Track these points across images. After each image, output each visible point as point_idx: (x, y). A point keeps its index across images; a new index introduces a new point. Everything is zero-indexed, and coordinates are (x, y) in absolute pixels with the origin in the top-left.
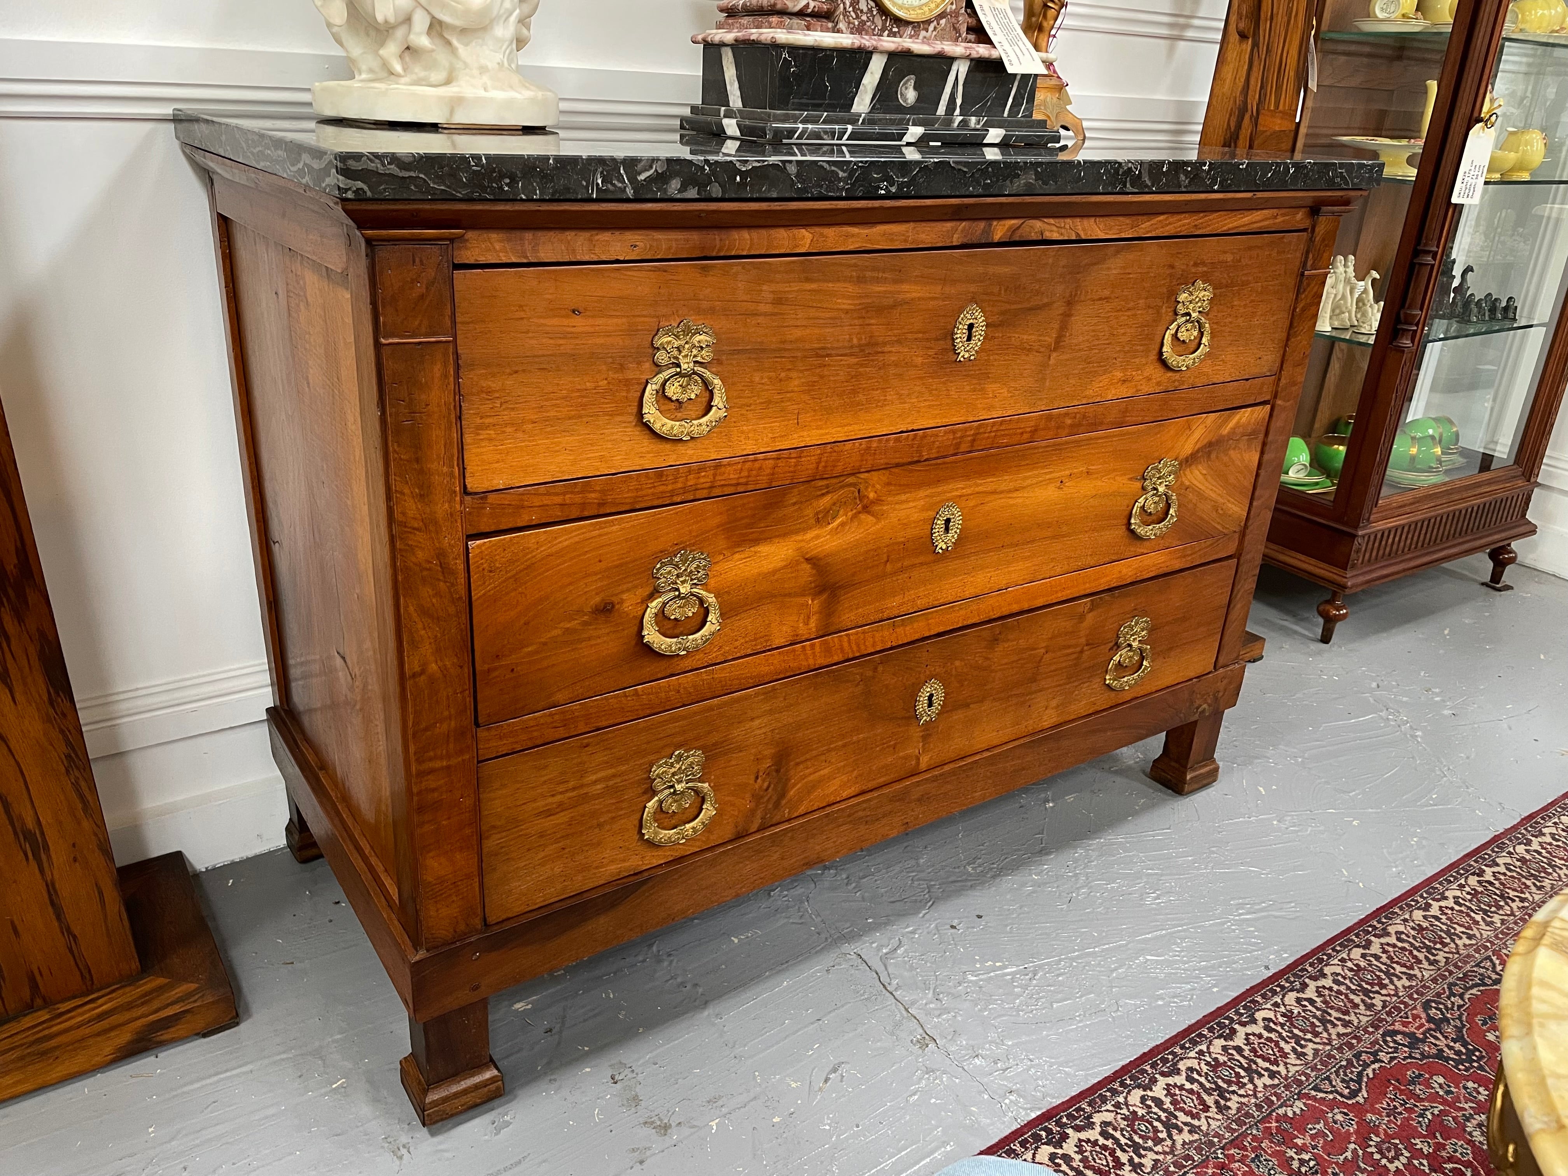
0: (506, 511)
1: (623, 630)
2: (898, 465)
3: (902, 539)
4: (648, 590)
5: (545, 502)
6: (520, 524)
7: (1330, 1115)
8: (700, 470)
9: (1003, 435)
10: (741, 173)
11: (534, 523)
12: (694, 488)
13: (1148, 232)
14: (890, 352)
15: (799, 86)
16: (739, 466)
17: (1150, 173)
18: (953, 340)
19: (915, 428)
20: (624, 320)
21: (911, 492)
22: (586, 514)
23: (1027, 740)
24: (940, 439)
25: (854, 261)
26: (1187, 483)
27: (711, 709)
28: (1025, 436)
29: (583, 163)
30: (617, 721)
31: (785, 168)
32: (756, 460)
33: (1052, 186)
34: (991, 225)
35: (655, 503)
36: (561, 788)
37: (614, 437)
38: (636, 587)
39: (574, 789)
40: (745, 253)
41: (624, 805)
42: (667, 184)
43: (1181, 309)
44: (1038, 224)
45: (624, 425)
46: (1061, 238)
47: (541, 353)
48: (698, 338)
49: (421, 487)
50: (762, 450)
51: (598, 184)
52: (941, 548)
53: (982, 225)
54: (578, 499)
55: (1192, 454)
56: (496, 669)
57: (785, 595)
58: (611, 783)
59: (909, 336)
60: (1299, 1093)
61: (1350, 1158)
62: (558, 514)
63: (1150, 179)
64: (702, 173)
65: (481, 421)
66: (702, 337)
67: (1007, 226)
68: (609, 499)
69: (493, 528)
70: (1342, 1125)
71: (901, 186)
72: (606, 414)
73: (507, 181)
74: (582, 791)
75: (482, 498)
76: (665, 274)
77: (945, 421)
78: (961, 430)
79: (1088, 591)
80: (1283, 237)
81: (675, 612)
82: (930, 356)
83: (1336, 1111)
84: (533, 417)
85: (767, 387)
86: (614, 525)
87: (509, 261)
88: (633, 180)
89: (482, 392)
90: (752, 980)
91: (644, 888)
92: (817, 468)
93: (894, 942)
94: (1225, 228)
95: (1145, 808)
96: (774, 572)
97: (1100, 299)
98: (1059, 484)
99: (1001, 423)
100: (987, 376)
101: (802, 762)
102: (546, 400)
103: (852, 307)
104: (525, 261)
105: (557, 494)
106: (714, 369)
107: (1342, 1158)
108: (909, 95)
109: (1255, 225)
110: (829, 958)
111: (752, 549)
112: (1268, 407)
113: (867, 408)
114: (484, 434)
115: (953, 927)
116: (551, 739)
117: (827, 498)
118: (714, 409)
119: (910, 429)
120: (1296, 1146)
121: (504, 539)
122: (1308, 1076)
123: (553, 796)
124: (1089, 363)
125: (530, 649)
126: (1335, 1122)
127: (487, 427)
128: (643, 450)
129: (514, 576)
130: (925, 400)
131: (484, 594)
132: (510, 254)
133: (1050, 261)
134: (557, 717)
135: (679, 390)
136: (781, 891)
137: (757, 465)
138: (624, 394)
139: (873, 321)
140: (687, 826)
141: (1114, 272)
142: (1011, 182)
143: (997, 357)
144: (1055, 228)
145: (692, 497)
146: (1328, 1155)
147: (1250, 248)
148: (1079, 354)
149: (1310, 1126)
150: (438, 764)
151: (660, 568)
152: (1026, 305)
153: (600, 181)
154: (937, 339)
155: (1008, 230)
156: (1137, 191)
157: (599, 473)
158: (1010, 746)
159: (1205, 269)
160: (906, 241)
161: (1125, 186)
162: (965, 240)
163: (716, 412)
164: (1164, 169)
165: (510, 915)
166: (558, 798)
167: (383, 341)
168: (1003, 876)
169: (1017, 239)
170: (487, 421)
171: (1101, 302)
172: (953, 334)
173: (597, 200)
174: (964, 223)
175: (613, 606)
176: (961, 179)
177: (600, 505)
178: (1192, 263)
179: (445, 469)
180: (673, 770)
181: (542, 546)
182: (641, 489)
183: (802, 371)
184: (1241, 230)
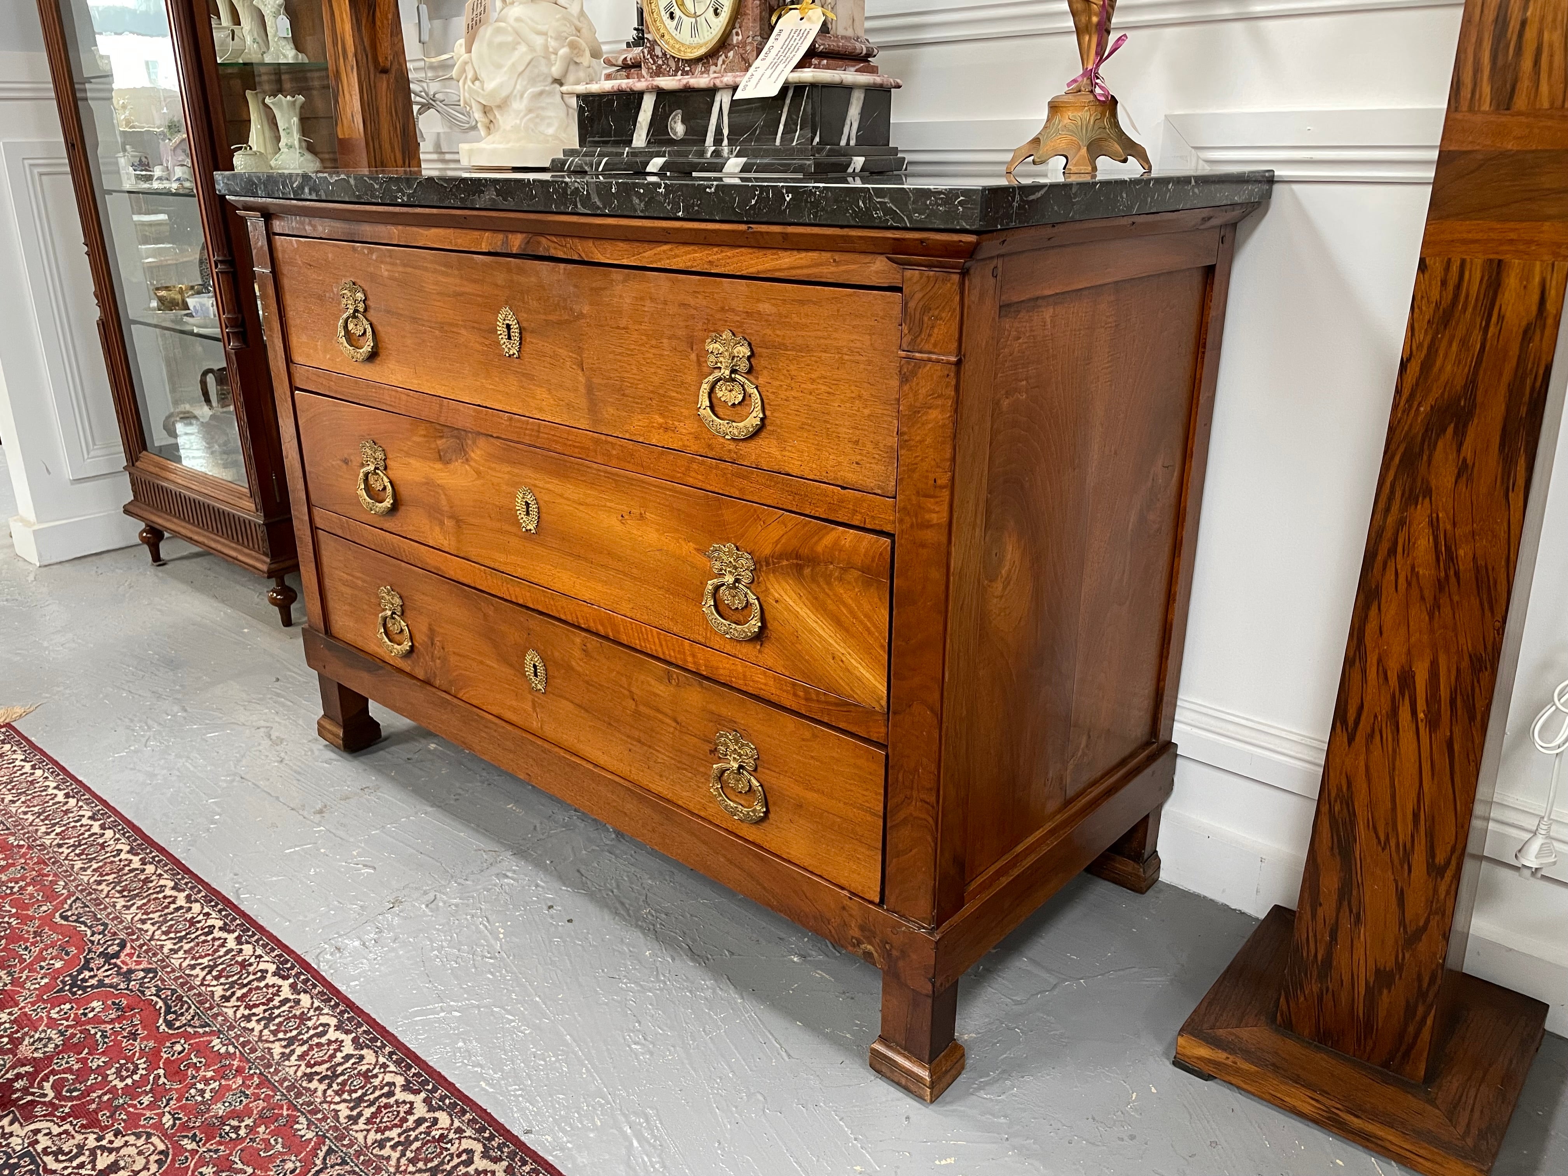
4: (360, 460)
5: (316, 379)
6: (309, 389)
7: (293, 1158)
9: (553, 439)
11: (314, 390)
12: (371, 398)
14: (460, 333)
17: (599, 194)
18: (499, 334)
19: (487, 406)
21: (497, 464)
22: (331, 394)
24: (505, 422)
27: (402, 569)
28: (574, 448)
32: (397, 391)
34: (507, 237)
35: (357, 401)
44: (543, 241)
50: (401, 386)
52: (527, 527)
54: (327, 383)
57: (431, 507)
60: (324, 1136)
61: (235, 1166)
63: (600, 199)
67: (518, 239)
68: (338, 388)
69: (301, 387)
70: (279, 1166)
75: (296, 367)
77: (508, 407)
79: (676, 662)
81: (373, 482)
83: (298, 1164)
85: (397, 338)
86: (342, 407)
96: (422, 484)
98: (621, 517)
100: (533, 376)
101: (456, 654)
105: (320, 377)
106: (367, 318)
107: (237, 1160)
108: (678, 129)
111: (407, 459)
112: (887, 541)
113: (453, 376)
115: (550, 907)
116: (338, 534)
117: (444, 441)
119: (484, 405)
120: (256, 1125)
122: (350, 1146)
123: (344, 572)
125: (322, 468)
126: (283, 1161)
128: (348, 363)
134: (338, 521)
135: (354, 327)
137: (398, 395)
141: (624, 299)
144: (559, 247)
145: (371, 405)
146: (242, 1150)
148: (610, 381)
149: (280, 1140)
151: (362, 447)
154: (489, 331)
155: (522, 243)
156: (589, 212)
159: (738, 318)
161: (576, 206)
162: (490, 248)
164: (613, 190)
169: (528, 252)
172: (498, 329)
175: (348, 462)
180: (387, 598)
181: (317, 406)
182: (350, 389)
184: (777, 275)
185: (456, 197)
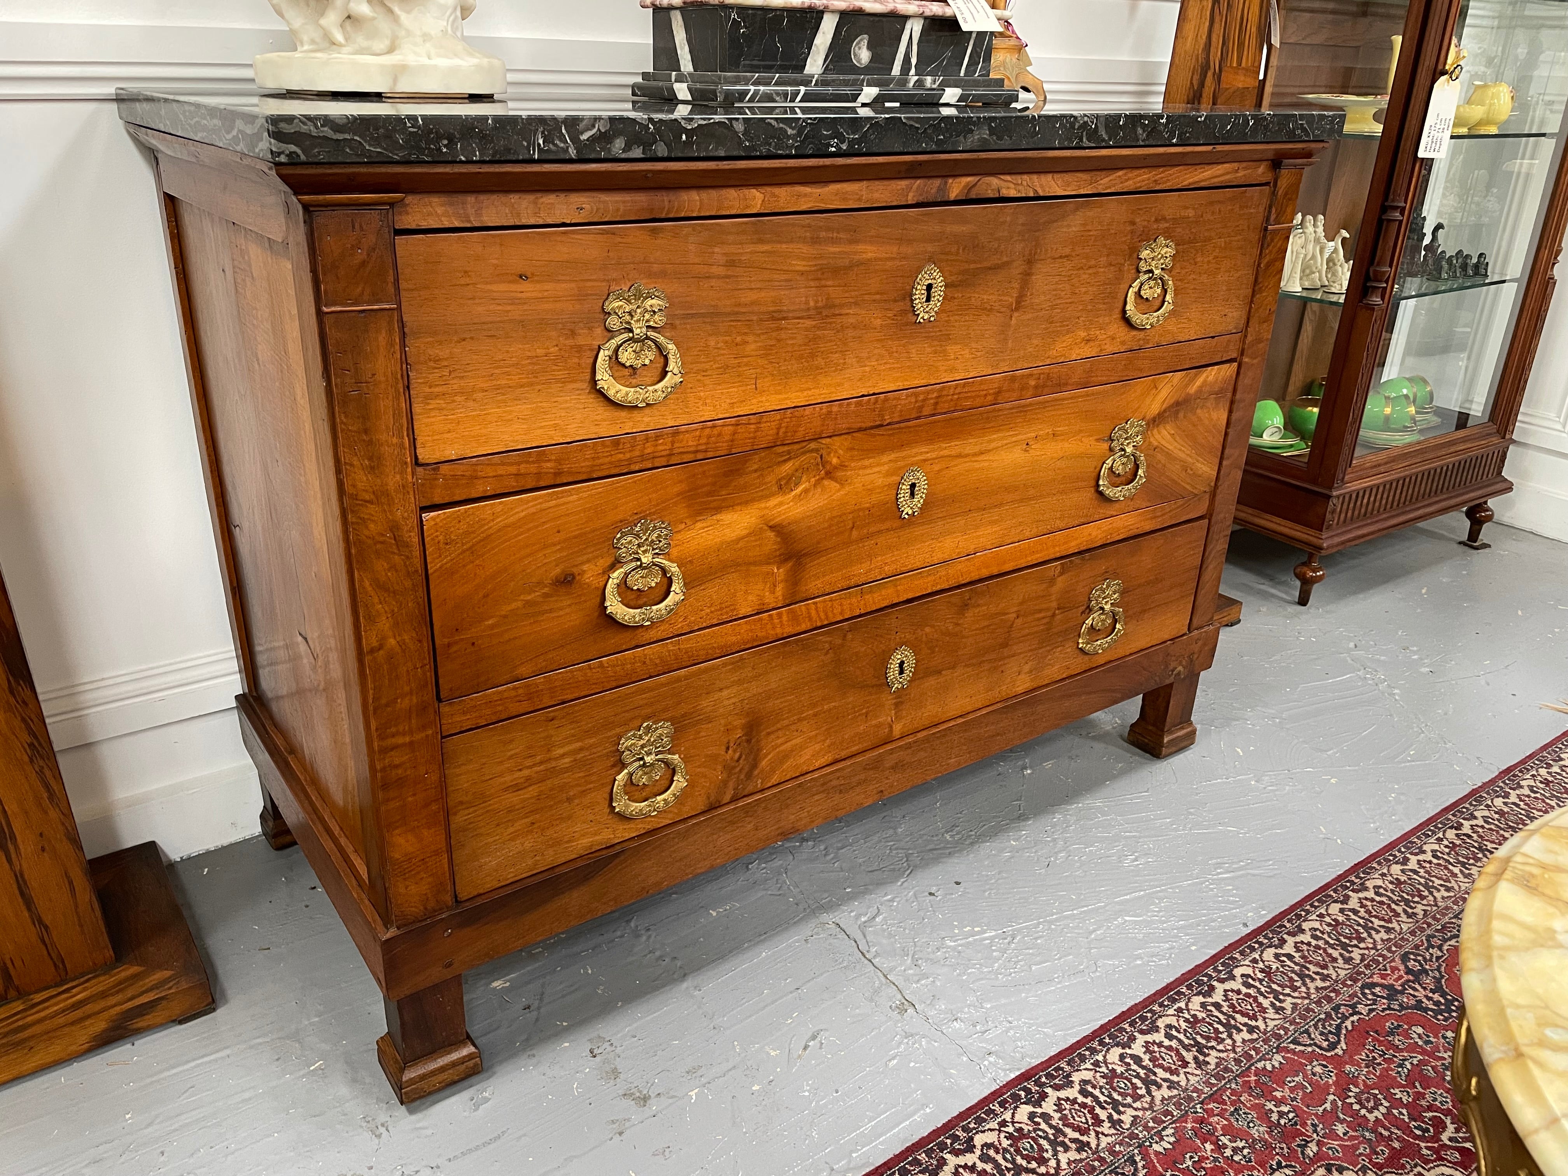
0: (460, 482)
1: (585, 601)
2: (860, 430)
3: (868, 505)
4: (610, 560)
5: (500, 472)
6: (475, 495)
7: (1309, 1067)
8: (657, 438)
9: (966, 398)
10: (686, 131)
11: (489, 494)
12: (651, 456)
13: (1107, 188)
14: (847, 314)
15: (749, 47)
16: (698, 433)
17: (1107, 127)
18: (912, 301)
19: (876, 392)
20: (573, 285)
21: (874, 457)
22: (542, 484)
23: (999, 705)
24: (903, 402)
25: (808, 221)
26: (1156, 444)
27: (678, 680)
28: (989, 398)
29: (522, 123)
30: (583, 694)
31: (732, 126)
32: (714, 427)
33: (1006, 142)
34: (946, 183)
35: (613, 472)
36: (529, 762)
37: (568, 405)
38: (597, 557)
39: (541, 763)
40: (694, 215)
41: (594, 778)
42: (611, 143)
43: (1143, 266)
44: (994, 181)
45: (578, 392)
46: (1019, 195)
47: (489, 319)
48: (650, 302)
49: (370, 459)
50: (721, 416)
51: (539, 145)
52: (907, 514)
53: (937, 182)
54: (533, 468)
55: (1159, 414)
56: (456, 643)
57: (750, 564)
58: (579, 756)
59: (866, 297)
60: (1278, 1047)
61: (1329, 1109)
62: (513, 485)
63: (1107, 132)
64: (646, 132)
65: (430, 390)
66: (654, 302)
67: (963, 184)
68: (565, 467)
69: (447, 500)
70: (1321, 1077)
71: (851, 143)
72: (558, 381)
73: (445, 142)
74: (549, 766)
75: (434, 469)
76: (613, 236)
77: (907, 384)
78: (923, 393)
79: (1058, 555)
80: (1245, 192)
81: (637, 582)
82: (889, 318)
83: (1315, 1063)
84: (484, 385)
85: (722, 352)
86: (572, 495)
87: (451, 226)
88: (575, 140)
89: (430, 360)
90: (730, 952)
91: (617, 861)
92: (778, 434)
93: (873, 911)
94: (1186, 183)
95: (1123, 773)
96: (740, 539)
97: (1061, 257)
98: (1025, 446)
99: (964, 385)
100: (948, 337)
101: (772, 732)
102: (497, 368)
103: (808, 269)
104: (469, 225)
105: (512, 464)
106: (668, 334)
107: (1321, 1109)
108: (862, 54)
109: (1216, 180)
110: (807, 929)
111: (714, 517)
112: (1235, 364)
113: (825, 372)
114: (434, 403)
115: (931, 894)
116: (514, 714)
117: (790, 464)
118: (669, 374)
119: (871, 392)
120: (1274, 1099)
121: (459, 511)
122: (1286, 1030)
123: (520, 770)
124: (1052, 323)
125: (490, 622)
126: (1314, 1074)
127: (437, 396)
128: (597, 418)
129: (471, 548)
130: (885, 363)
131: (441, 567)
132: (453, 219)
133: (1008, 219)
134: (520, 691)
135: (633, 355)
136: (759, 864)
137: (716, 431)
138: (576, 360)
139: (830, 283)
140: (659, 798)
141: (1074, 229)
142: (965, 137)
143: (957, 317)
144: (1012, 186)
145: (650, 466)
146: (1308, 1107)
147: (1212, 203)
148: (1041, 314)
149: (1288, 1079)
150: (400, 740)
151: (620, 538)
152: (986, 264)
153: (541, 141)
154: (895, 301)
155: (965, 187)
156: (1094, 145)
157: (554, 442)
158: (984, 712)
159: (1167, 225)
160: (860, 200)
161: (1081, 140)
162: (921, 199)
163: (672, 378)
164: (1121, 123)
165: (482, 891)
166: (526, 772)
167: (325, 309)
168: (982, 842)
169: (974, 197)
170: (437, 390)
171: (1061, 260)
172: (911, 295)
173: (540, 161)
174: (918, 182)
175: (574, 578)
176: (913, 135)
177: (557, 474)
178: (1153, 219)
179: (395, 440)
180: (642, 742)
181: (498, 517)
182: (598, 458)
183: (759, 335)
184: (1202, 184)
185: (932, 140)
